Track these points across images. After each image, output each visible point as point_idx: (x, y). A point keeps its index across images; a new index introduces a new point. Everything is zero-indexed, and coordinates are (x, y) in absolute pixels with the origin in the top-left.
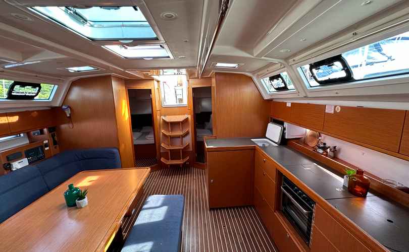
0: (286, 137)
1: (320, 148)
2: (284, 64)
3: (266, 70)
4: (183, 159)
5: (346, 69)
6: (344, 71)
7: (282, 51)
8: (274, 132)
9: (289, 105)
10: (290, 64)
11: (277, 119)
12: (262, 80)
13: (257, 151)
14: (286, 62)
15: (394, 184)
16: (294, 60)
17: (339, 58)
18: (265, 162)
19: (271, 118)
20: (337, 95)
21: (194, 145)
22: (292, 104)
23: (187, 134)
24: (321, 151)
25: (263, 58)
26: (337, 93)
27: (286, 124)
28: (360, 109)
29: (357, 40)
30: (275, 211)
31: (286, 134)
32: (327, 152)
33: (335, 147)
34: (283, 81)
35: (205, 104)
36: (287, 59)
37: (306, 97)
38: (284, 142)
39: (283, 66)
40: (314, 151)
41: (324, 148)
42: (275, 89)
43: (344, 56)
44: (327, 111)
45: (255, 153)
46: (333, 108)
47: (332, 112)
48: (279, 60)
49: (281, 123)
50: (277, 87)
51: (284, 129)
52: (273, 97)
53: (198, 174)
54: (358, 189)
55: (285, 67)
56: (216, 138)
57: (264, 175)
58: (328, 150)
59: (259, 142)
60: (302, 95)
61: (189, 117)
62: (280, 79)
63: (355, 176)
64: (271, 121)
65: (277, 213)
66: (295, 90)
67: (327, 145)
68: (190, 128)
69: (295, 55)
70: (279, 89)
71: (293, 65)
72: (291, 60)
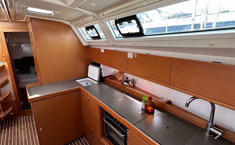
0: (103, 76)
1: (125, 81)
2: (96, 17)
3: (82, 20)
4: (4, 111)
5: (139, 26)
6: (138, 28)
7: (93, 5)
8: (93, 72)
9: (102, 51)
10: (100, 18)
11: (95, 62)
12: (79, 29)
13: (82, 91)
14: (98, 15)
15: (163, 99)
16: (103, 15)
17: (134, 17)
18: (89, 100)
19: (91, 61)
20: (134, 45)
21: (17, 93)
22: (105, 50)
23: (6, 82)
24: (126, 84)
25: (77, 8)
26: (134, 44)
27: (102, 66)
28: (147, 55)
29: (147, 5)
30: (101, 138)
31: (103, 73)
32: (129, 84)
33: (133, 80)
34: (97, 32)
35: (26, 49)
36: (98, 12)
37: (114, 46)
38: (102, 79)
39: (95, 19)
40: (122, 84)
41: (128, 82)
42: (91, 37)
43: (138, 16)
44: (128, 57)
45: (80, 93)
46: (132, 55)
47: (132, 57)
48: (92, 13)
49: (98, 65)
50: (92, 36)
51: (101, 70)
52: (90, 44)
53: (26, 122)
54: (150, 108)
55: (97, 20)
56: (41, 85)
57: (90, 111)
58: (130, 82)
59: (82, 82)
60: (111, 44)
61: (6, 64)
62: (94, 29)
63: (148, 101)
64: (91, 64)
65: (103, 138)
66: (106, 40)
67: (129, 79)
68: (9, 77)
69: (104, 10)
70: (94, 38)
71: (103, 18)
72: (101, 14)
